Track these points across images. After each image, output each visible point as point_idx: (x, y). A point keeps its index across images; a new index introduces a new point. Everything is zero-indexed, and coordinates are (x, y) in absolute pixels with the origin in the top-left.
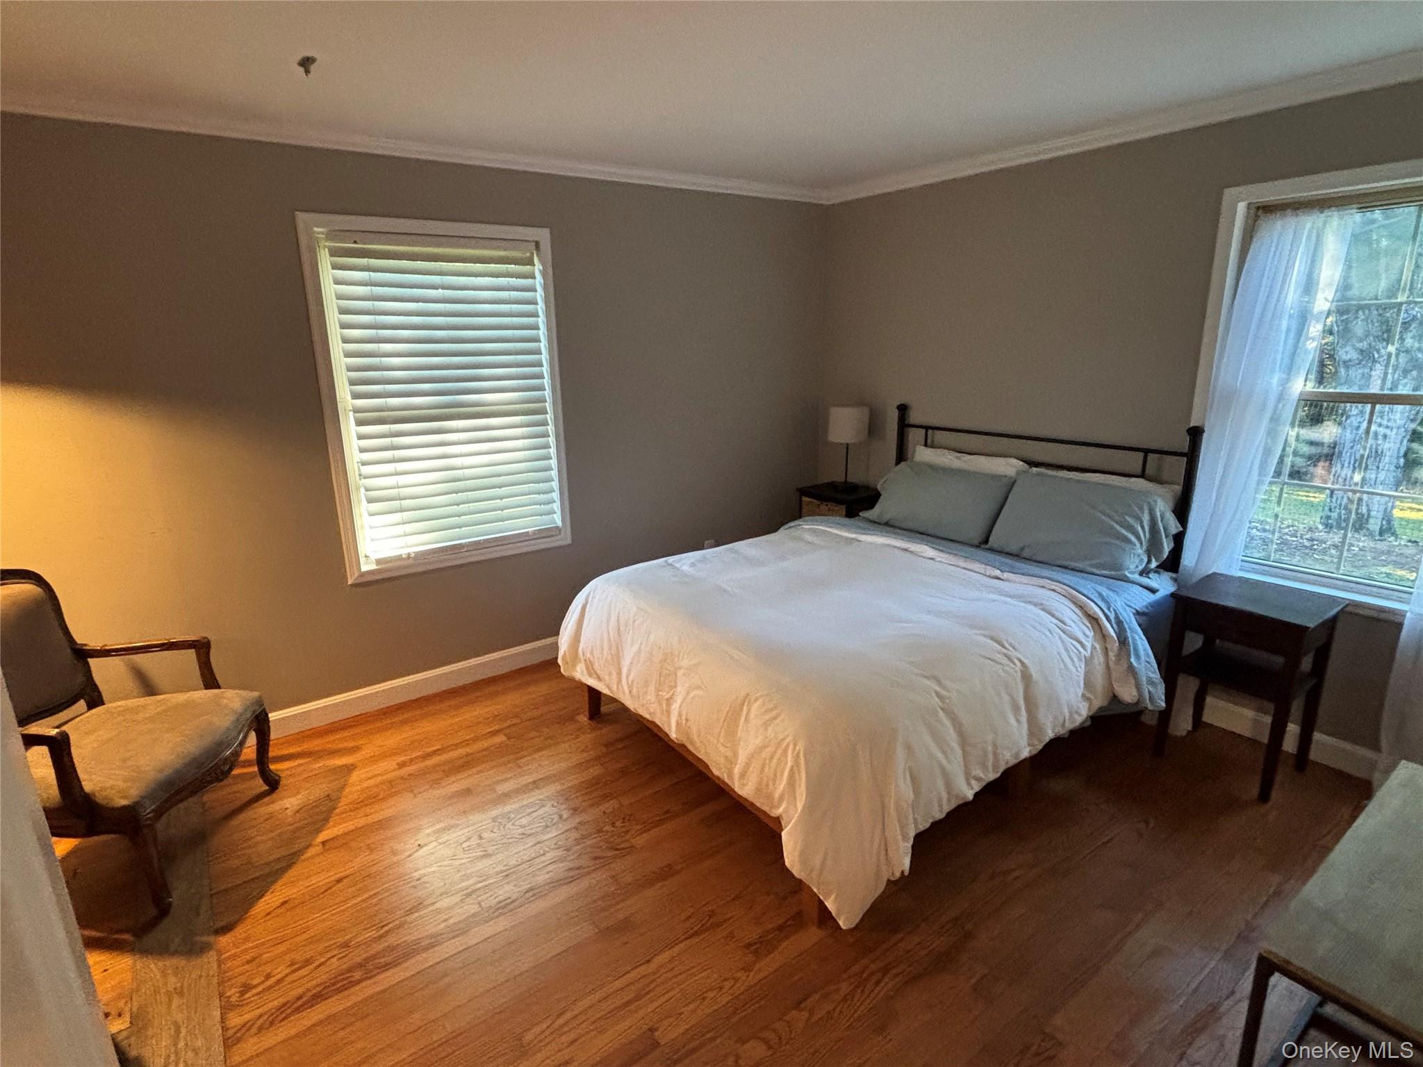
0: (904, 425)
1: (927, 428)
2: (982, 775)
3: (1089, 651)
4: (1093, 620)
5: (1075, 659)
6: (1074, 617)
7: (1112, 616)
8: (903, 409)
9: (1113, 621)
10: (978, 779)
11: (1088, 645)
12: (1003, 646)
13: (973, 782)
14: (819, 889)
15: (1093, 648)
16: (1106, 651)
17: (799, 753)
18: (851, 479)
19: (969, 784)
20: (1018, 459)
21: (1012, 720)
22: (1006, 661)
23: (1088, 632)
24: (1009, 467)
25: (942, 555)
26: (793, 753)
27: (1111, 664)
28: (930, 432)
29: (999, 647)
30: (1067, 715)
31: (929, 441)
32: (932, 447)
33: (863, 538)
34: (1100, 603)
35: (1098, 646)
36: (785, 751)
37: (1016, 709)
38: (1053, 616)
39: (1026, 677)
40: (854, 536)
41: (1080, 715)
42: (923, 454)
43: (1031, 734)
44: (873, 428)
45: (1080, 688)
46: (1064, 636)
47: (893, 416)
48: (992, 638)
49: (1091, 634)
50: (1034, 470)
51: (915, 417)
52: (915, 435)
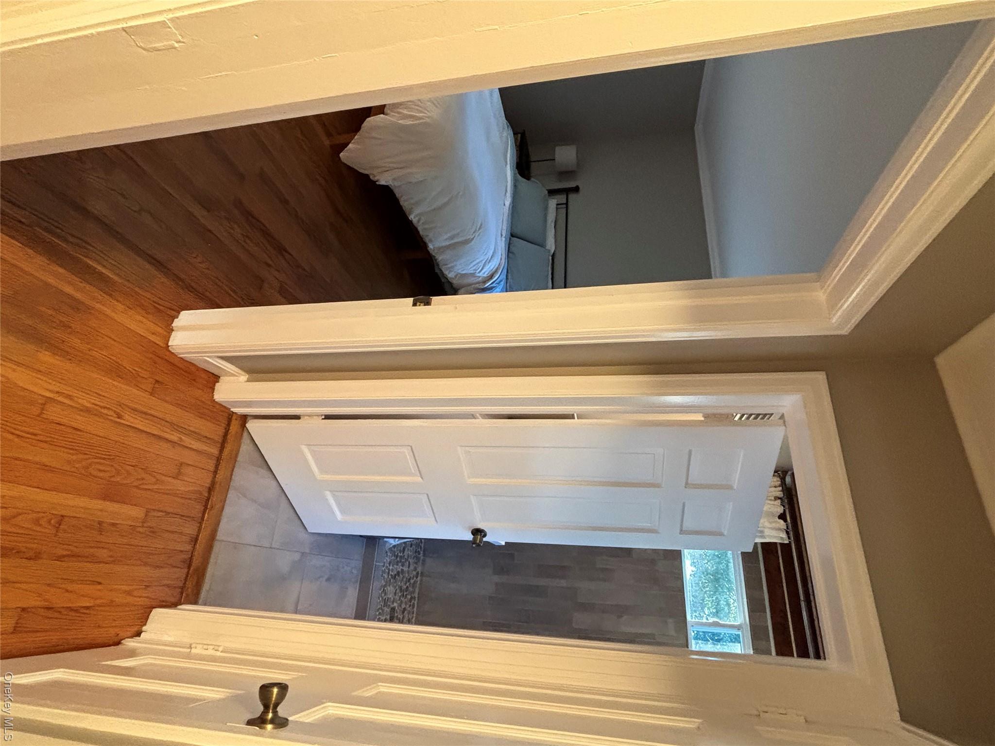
0: (567, 191)
1: (567, 204)
2: (421, 222)
3: (478, 275)
4: (491, 277)
5: (474, 268)
6: (492, 268)
7: (494, 285)
8: (576, 189)
9: (492, 285)
10: (419, 221)
11: (481, 274)
12: (479, 229)
13: (417, 218)
14: (357, 139)
15: (479, 277)
16: (478, 283)
17: (423, 119)
18: (533, 164)
19: (417, 216)
20: (554, 251)
21: (446, 237)
22: (473, 230)
23: (487, 273)
24: (551, 245)
25: (507, 209)
26: (423, 116)
27: (473, 286)
28: (565, 206)
29: (478, 227)
30: (449, 266)
31: (559, 206)
32: (557, 209)
33: (508, 167)
34: (498, 280)
35: (480, 279)
36: (421, 112)
37: (452, 238)
38: (492, 257)
39: (467, 242)
40: (509, 162)
41: (449, 273)
42: (553, 203)
43: (439, 248)
44: (566, 174)
45: (462, 271)
46: (484, 261)
47: (572, 184)
48: (481, 225)
49: (485, 275)
50: (550, 258)
51: (572, 197)
52: (562, 198)
